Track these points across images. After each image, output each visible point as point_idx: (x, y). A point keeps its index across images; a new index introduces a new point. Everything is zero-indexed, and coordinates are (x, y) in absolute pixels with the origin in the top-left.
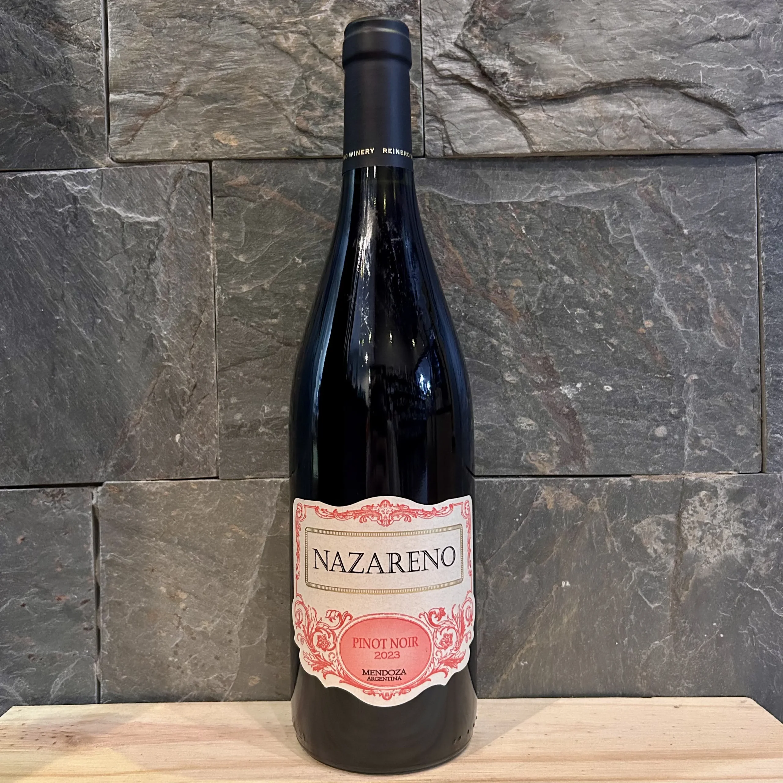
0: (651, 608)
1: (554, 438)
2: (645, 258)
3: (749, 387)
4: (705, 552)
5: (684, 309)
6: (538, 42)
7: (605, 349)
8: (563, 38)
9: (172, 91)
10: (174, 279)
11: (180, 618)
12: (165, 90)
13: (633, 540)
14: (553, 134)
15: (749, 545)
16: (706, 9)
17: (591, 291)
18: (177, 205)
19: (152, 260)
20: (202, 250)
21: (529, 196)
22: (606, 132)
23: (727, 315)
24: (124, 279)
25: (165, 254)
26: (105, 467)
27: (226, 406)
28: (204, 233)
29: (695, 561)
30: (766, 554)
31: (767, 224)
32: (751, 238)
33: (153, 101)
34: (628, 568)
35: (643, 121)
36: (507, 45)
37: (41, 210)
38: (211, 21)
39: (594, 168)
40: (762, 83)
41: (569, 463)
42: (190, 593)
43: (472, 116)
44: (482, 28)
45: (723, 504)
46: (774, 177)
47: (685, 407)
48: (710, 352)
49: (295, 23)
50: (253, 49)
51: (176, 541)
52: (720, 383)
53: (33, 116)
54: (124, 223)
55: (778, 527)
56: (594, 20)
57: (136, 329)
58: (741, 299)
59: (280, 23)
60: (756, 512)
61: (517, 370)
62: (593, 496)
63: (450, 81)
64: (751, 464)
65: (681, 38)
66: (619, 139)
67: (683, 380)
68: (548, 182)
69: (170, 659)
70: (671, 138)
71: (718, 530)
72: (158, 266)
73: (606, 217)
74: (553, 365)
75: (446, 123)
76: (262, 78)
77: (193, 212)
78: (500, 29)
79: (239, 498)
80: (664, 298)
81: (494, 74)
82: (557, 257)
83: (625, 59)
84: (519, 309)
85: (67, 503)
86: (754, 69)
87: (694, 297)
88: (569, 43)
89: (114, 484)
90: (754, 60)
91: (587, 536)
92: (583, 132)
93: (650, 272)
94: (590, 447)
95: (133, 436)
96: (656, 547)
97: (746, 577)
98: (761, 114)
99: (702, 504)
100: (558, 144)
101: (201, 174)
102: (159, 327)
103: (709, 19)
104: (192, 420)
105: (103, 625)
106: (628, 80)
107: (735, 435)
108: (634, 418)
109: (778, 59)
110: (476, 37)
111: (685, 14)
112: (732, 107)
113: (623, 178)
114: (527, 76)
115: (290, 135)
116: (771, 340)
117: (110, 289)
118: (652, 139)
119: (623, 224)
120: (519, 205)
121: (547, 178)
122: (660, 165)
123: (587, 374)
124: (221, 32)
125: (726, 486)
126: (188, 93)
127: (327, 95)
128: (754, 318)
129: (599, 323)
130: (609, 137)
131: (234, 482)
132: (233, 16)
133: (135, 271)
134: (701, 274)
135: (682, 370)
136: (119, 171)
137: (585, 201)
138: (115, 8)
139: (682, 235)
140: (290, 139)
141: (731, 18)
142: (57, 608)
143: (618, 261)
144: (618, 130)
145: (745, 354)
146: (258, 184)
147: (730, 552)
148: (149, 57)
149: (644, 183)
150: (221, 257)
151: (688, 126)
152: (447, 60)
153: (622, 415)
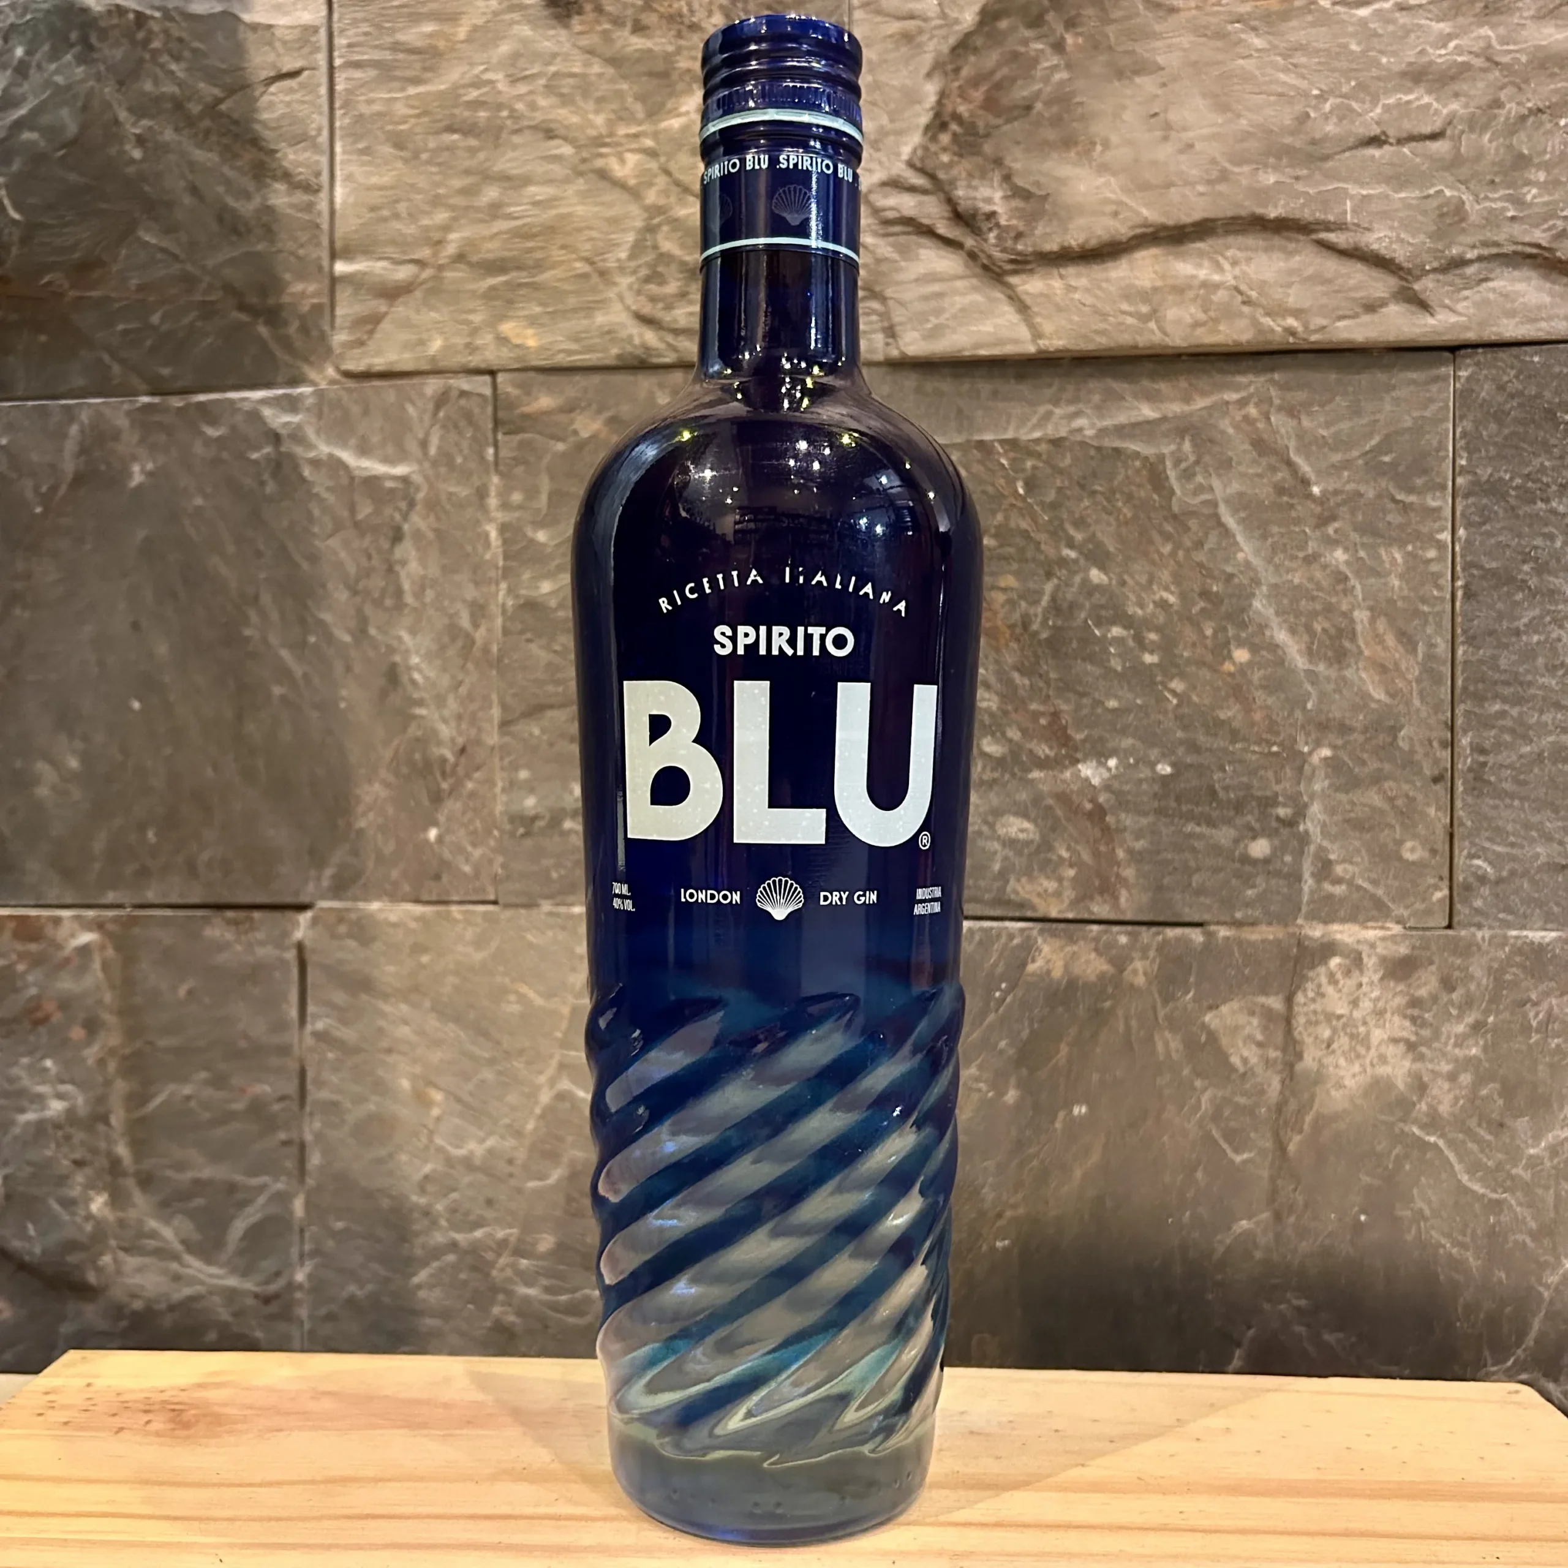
0: (1232, 1162)
1: (1065, 854)
2: (1240, 538)
3: (1427, 772)
4: (1337, 1066)
5: (1309, 629)
6: (1055, 155)
7: (1161, 699)
8: (1099, 148)
9: (435, 255)
10: (434, 571)
11: (431, 1133)
12: (424, 253)
13: (1203, 1038)
14: (1076, 318)
15: (1421, 1058)
16: (1362, 87)
17: (1139, 597)
18: (439, 448)
19: (397, 537)
20: (478, 523)
21: (1034, 428)
22: (1172, 313)
23: (1390, 640)
24: (352, 570)
25: (418, 530)
26: (319, 879)
27: (512, 785)
28: (482, 494)
29: (1316, 1083)
30: (1452, 1077)
31: (1470, 477)
32: (1440, 502)
33: (403, 273)
34: (1194, 1089)
35: (1241, 293)
36: (998, 162)
37: (225, 455)
38: (498, 138)
39: (1153, 376)
40: (1463, 220)
41: (1092, 898)
42: (448, 1093)
43: (936, 288)
44: (955, 135)
45: (1372, 983)
46: (1486, 391)
47: (1306, 806)
48: (1356, 708)
49: (636, 136)
50: (566, 181)
51: (427, 1004)
52: (1373, 765)
53: (213, 303)
54: (352, 479)
55: (1477, 1027)
56: (1155, 115)
57: (371, 653)
58: (1417, 613)
59: (611, 134)
60: (1435, 999)
61: (1003, 734)
62: (1132, 960)
63: (897, 229)
64: (1428, 912)
65: (1314, 142)
66: (1197, 324)
67: (1304, 758)
68: (1070, 402)
69: (414, 1198)
70: (1291, 322)
71: (1362, 1029)
72: (406, 550)
73: (1169, 464)
74: (1065, 728)
75: (891, 303)
76: (579, 230)
77: (465, 459)
78: (987, 135)
79: (530, 937)
80: (1271, 611)
81: (974, 216)
82: (1079, 536)
83: (1210, 182)
84: (1012, 627)
85: (260, 935)
86: (1448, 193)
87: (1329, 609)
88: (1109, 156)
89: (331, 909)
90: (1451, 179)
91: (1121, 1028)
92: (1130, 314)
93: (1248, 564)
94: (1129, 873)
95: (361, 832)
96: (1246, 1053)
97: (1414, 1114)
98: (1462, 276)
99: (1332, 979)
100: (1085, 337)
101: (480, 395)
102: (407, 651)
103: (1367, 106)
104: (458, 806)
105: (309, 1137)
106: (1213, 220)
107: (1400, 859)
108: (1211, 823)
109: (1496, 174)
110: (945, 149)
111: (1322, 97)
112: (1406, 265)
113: (1204, 394)
114: (1032, 218)
115: (623, 325)
116: (1471, 688)
117: (330, 586)
118: (1255, 323)
119: (1200, 479)
120: (1012, 444)
121: (1065, 396)
122: (1272, 370)
123: (1127, 742)
124: (516, 154)
125: (1379, 950)
126: (460, 258)
127: (688, 258)
128: (1442, 647)
129: (1152, 652)
130: (1179, 321)
131: (523, 911)
132: (534, 128)
133: (369, 557)
134: (1343, 568)
135: (1301, 738)
136: (349, 390)
137: (1132, 437)
138: (347, 121)
139: (1310, 496)
140: (623, 334)
141: (1409, 102)
142: (239, 1106)
143: (1188, 544)
144: (1193, 310)
145: (1424, 714)
146: (571, 410)
147: (1383, 1070)
148: (397, 201)
149: (1242, 403)
150: (508, 535)
151: (1324, 300)
152: (894, 192)
153: (1190, 817)
